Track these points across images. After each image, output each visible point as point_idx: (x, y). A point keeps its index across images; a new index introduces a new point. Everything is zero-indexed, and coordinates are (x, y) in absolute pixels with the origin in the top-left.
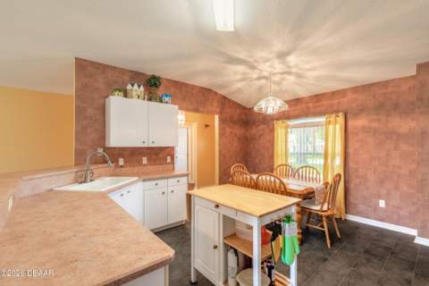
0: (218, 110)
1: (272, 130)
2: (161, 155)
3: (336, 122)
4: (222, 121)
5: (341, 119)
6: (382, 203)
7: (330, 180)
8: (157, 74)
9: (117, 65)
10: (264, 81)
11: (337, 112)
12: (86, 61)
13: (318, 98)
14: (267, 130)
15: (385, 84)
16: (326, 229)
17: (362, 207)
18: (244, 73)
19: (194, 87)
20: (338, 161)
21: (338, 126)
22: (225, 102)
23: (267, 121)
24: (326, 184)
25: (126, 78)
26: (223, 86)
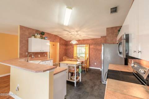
0: (59, 41)
1: (73, 47)
2: (44, 54)
3: (87, 46)
4: (60, 44)
5: (88, 46)
6: (95, 64)
7: (86, 59)
8: (44, 31)
9: (31, 28)
10: (72, 35)
11: (88, 44)
12: (23, 26)
13: (84, 40)
14: (72, 47)
15: (96, 39)
16: (85, 69)
17: (92, 65)
18: (67, 33)
19: (53, 35)
20: (88, 55)
21: (88, 47)
22: (61, 39)
23: (72, 45)
24: (85, 60)
25: (34, 32)
26: (61, 35)
